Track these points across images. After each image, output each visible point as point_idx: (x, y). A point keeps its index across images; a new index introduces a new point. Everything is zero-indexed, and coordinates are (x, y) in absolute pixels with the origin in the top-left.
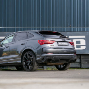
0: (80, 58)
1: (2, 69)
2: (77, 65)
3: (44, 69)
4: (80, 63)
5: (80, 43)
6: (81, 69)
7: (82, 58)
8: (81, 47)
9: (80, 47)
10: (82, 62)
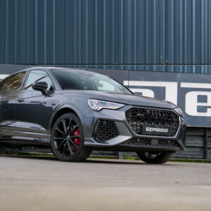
0: (204, 137)
1: (19, 154)
2: (196, 153)
3: (118, 158)
4: (204, 148)
5: (206, 101)
6: (206, 162)
7: (209, 137)
8: (208, 109)
9: (206, 111)
10: (209, 146)
